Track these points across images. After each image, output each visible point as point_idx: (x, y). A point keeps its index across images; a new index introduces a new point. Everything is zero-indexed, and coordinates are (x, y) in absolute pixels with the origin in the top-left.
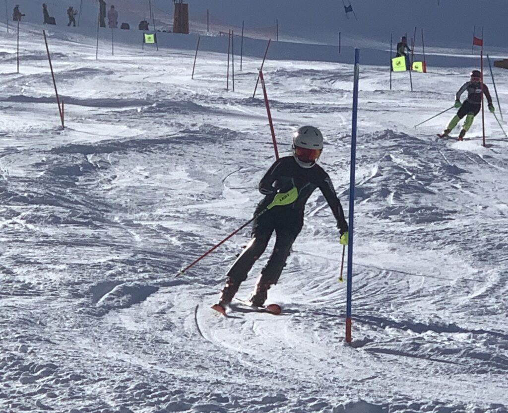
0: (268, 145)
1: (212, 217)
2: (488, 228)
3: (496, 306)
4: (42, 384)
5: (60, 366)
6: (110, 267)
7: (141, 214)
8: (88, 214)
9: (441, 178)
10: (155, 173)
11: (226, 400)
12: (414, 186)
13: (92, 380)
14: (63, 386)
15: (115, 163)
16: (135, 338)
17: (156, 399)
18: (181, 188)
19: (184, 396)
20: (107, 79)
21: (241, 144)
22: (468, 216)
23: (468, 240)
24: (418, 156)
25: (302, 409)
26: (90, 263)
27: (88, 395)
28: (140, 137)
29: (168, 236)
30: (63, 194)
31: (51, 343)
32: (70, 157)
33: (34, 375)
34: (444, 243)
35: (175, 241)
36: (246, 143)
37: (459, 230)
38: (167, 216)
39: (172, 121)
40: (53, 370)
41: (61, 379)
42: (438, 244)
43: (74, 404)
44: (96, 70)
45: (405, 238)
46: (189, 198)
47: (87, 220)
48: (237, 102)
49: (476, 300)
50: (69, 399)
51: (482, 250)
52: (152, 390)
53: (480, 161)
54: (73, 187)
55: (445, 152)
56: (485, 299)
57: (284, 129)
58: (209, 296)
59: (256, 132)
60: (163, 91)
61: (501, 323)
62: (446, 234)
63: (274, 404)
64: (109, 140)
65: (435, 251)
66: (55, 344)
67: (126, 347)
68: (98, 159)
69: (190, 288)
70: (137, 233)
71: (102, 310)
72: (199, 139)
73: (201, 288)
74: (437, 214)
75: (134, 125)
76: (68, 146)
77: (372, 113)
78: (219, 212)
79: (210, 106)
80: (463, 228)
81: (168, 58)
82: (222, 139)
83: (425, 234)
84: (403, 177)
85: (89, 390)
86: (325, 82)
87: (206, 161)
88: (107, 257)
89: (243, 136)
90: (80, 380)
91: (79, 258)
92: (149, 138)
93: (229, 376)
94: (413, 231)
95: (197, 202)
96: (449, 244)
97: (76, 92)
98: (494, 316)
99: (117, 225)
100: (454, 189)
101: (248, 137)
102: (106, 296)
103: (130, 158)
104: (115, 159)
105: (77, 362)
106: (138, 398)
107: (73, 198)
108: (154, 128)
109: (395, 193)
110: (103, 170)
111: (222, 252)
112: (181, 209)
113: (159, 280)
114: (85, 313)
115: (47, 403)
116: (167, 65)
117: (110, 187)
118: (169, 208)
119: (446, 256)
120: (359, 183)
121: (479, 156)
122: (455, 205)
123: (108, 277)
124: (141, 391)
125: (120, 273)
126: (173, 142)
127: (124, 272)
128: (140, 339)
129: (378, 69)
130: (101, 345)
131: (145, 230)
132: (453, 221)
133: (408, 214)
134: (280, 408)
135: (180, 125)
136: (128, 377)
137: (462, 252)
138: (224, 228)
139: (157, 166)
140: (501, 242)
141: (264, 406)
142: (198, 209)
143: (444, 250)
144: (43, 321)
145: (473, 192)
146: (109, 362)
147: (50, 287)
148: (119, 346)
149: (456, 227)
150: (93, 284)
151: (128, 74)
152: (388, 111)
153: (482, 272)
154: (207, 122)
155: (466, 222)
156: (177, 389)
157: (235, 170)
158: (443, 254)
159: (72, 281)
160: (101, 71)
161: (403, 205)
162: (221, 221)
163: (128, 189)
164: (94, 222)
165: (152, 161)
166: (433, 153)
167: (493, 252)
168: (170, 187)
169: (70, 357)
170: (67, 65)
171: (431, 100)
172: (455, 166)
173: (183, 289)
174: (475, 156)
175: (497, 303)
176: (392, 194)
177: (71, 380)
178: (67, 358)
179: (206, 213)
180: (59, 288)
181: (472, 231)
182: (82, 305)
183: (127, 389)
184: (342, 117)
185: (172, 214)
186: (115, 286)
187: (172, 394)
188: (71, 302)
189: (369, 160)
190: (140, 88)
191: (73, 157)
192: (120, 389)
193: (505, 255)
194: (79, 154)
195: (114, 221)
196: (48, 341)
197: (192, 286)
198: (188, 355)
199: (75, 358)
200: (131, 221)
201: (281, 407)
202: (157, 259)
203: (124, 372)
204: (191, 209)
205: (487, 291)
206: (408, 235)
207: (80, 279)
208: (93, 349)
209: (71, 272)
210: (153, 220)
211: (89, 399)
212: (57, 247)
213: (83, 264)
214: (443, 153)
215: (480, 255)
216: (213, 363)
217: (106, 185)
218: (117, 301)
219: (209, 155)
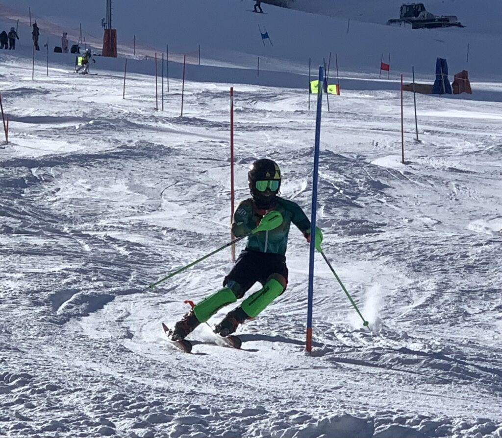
0: (201, 160)
1: (154, 228)
2: (419, 240)
3: (439, 316)
4: (19, 394)
5: (35, 376)
6: (65, 276)
7: (86, 224)
8: (38, 224)
9: (367, 193)
10: (96, 186)
11: (206, 412)
12: (342, 200)
13: (68, 390)
14: (39, 397)
15: (58, 176)
16: (100, 347)
17: (135, 410)
18: (122, 200)
19: (162, 407)
20: (45, 99)
21: (176, 160)
22: (397, 228)
23: (401, 251)
24: (343, 172)
25: (285, 422)
26: (44, 271)
27: (66, 406)
28: (80, 152)
29: (116, 246)
30: (11, 205)
31: (19, 351)
32: (15, 170)
33: (9, 384)
34: (378, 254)
35: (123, 251)
36: (180, 158)
37: (391, 241)
38: (111, 227)
39: (109, 137)
40: (28, 380)
41: (37, 389)
42: (373, 255)
43: (53, 415)
44: (34, 90)
45: (340, 249)
46: (130, 210)
47: (38, 231)
48: (168, 121)
49: (418, 309)
50: (47, 410)
51: (415, 261)
52: (130, 401)
53: (401, 177)
54: (19, 198)
55: (368, 169)
56: (426, 309)
57: (214, 146)
58: (164, 305)
59: (189, 148)
60: (98, 110)
61: (447, 332)
62: (378, 246)
63: (255, 417)
64: (51, 155)
65: (370, 262)
66: (24, 352)
67: (93, 355)
68: (41, 172)
69: (144, 297)
70: (86, 243)
71: (62, 318)
72: (136, 154)
73: (154, 296)
74: (368, 226)
75: (73, 140)
76: (13, 160)
77: (295, 131)
78: (160, 223)
79: (142, 123)
80: (394, 240)
81: (99, 79)
82: (158, 155)
83: (358, 245)
84: (331, 191)
85: (66, 401)
86: (248, 103)
87: (144, 175)
88: (60, 266)
89: (177, 152)
90: (56, 390)
91: (34, 266)
92: (89, 153)
93: (199, 385)
94: (347, 242)
95: (138, 214)
96: (383, 255)
97: (16, 110)
98: (438, 325)
99: (67, 235)
100: (380, 203)
101: (181, 152)
102: (65, 304)
103: (72, 172)
104: (58, 173)
105: (49, 371)
106: (116, 409)
107: (21, 209)
108: (93, 144)
109: (325, 207)
110: (47, 183)
111: (168, 261)
112: (124, 220)
113: (114, 289)
114: (47, 321)
115: (25, 414)
116: (99, 86)
117: (55, 199)
118: (112, 219)
119: (381, 267)
120: (290, 197)
121: (399, 172)
122: (382, 218)
123: (64, 285)
124: (119, 402)
125: (75, 282)
126: (112, 157)
127: (79, 281)
128: (105, 347)
129: (296, 92)
130: (67, 353)
131: (93, 240)
132: (384, 233)
133: (340, 227)
134: (262, 421)
135: (117, 141)
136: (104, 387)
137: (396, 263)
138: (166, 239)
139: (98, 179)
140: (432, 254)
141: (245, 418)
142: (138, 220)
143: (378, 261)
144: (8, 329)
145: (397, 206)
146: (80, 371)
147: (10, 295)
148: (86, 355)
149: (388, 239)
150: (52, 293)
151: (63, 94)
152: (309, 129)
153: (418, 282)
154: (142, 138)
155: (397, 234)
156: (154, 400)
157: (171, 184)
158: (378, 265)
159: (31, 289)
160: (38, 91)
161: (333, 218)
162: (163, 231)
163: (71, 201)
164: (44, 232)
165: (93, 175)
166: (357, 169)
167: (426, 263)
168: (112, 200)
169: (41, 366)
170: (6, 85)
171: (348, 120)
172: (378, 182)
173: (137, 297)
174: (396, 172)
175: (438, 312)
176: (323, 207)
177: (47, 390)
178: (38, 367)
179: (147, 224)
180: (19, 296)
181: (403, 243)
182: (43, 313)
183: (105, 400)
184: (267, 135)
185: (115, 225)
186: (73, 295)
187: (151, 405)
188: (33, 310)
189: (297, 175)
190: (75, 107)
191: (19, 170)
192: (97, 400)
193: (437, 266)
194: (24, 167)
195: (64, 231)
196: (16, 350)
197: (146, 295)
198: (155, 364)
199: (46, 367)
200: (80, 231)
201: (262, 419)
202: (107, 268)
203: (98, 382)
204: (133, 220)
205: (427, 301)
206: (343, 247)
207: (39, 288)
208: (60, 357)
209: (29, 281)
210: (98, 230)
211: (68, 410)
212: (11, 256)
213: (38, 273)
214: (366, 169)
215: (414, 266)
216: (180, 372)
217: (50, 197)
218: (76, 310)
219: (147, 170)
